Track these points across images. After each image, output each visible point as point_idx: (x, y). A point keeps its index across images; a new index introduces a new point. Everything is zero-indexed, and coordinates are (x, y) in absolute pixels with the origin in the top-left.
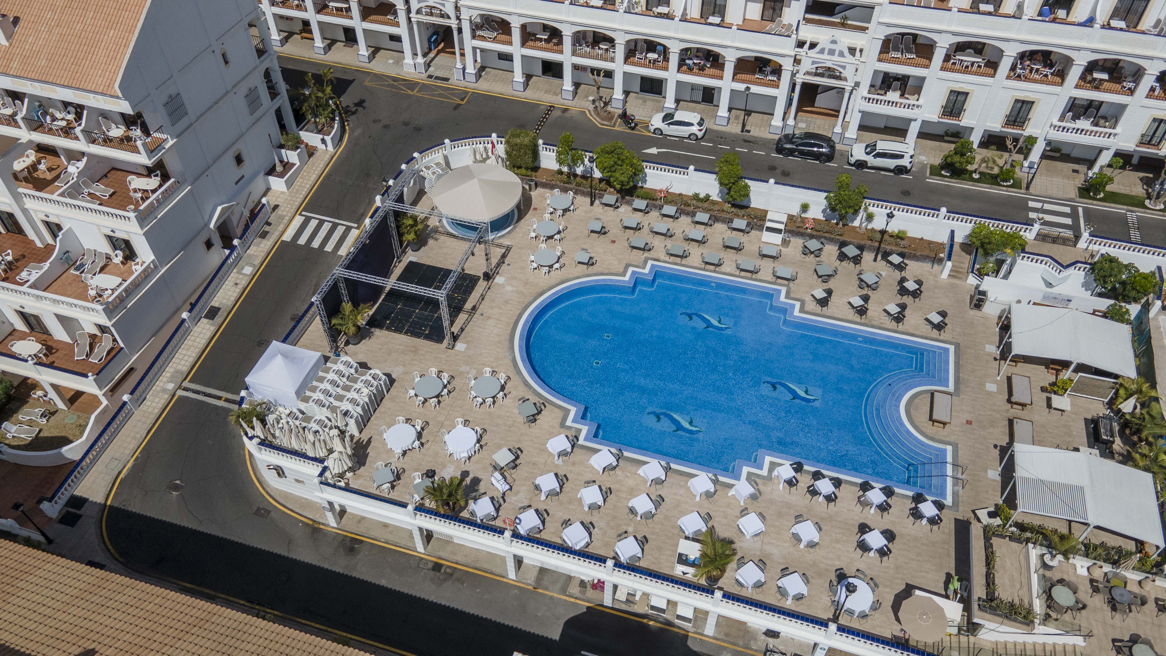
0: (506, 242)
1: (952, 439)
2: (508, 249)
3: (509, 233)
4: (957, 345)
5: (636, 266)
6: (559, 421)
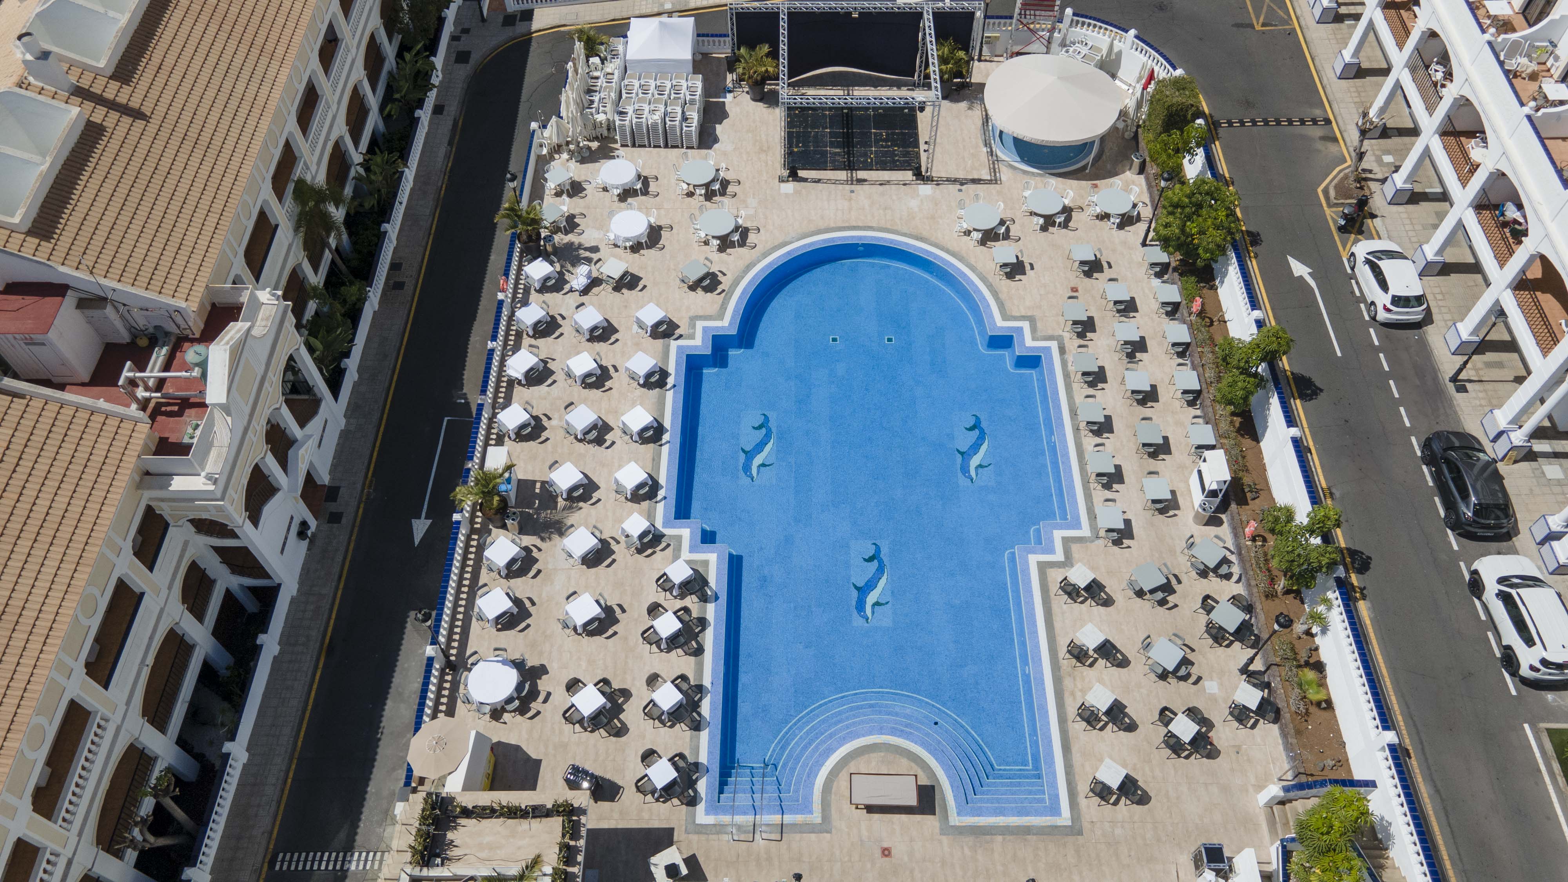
0: (1005, 174)
1: (837, 822)
2: (994, 181)
3: (1025, 172)
4: (1075, 830)
5: (1034, 329)
6: (701, 313)
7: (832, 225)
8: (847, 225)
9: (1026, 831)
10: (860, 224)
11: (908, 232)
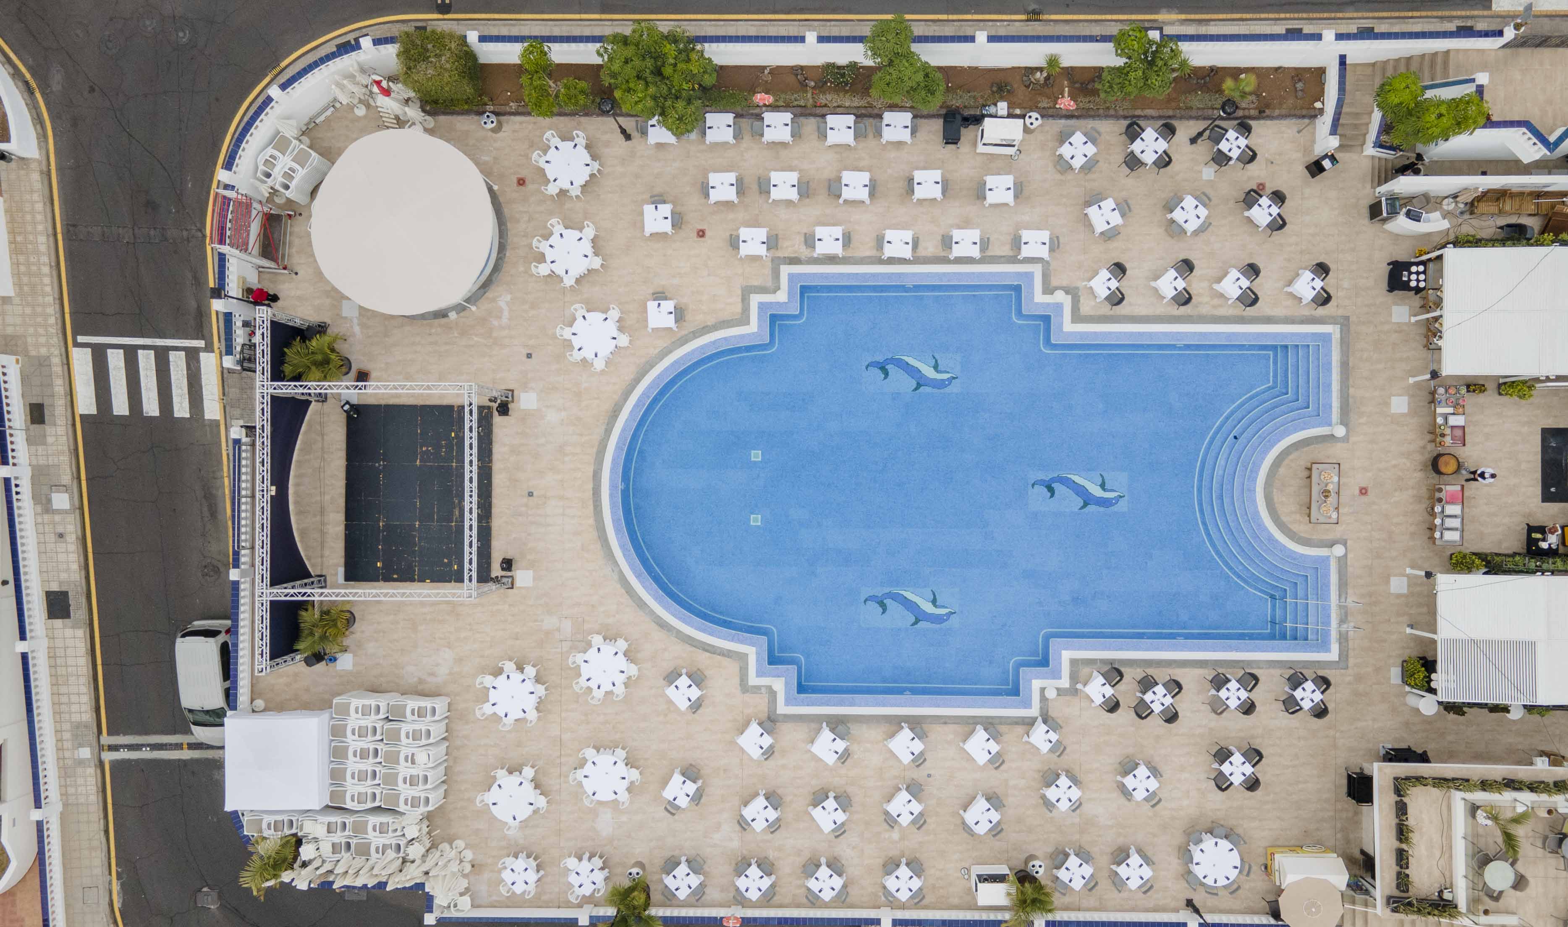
1: (1338, 533)
4: (1344, 322)
5: (763, 290)
6: (737, 680)
7: (591, 521)
8: (590, 503)
9: (1345, 365)
10: (590, 486)
11: (604, 427)
